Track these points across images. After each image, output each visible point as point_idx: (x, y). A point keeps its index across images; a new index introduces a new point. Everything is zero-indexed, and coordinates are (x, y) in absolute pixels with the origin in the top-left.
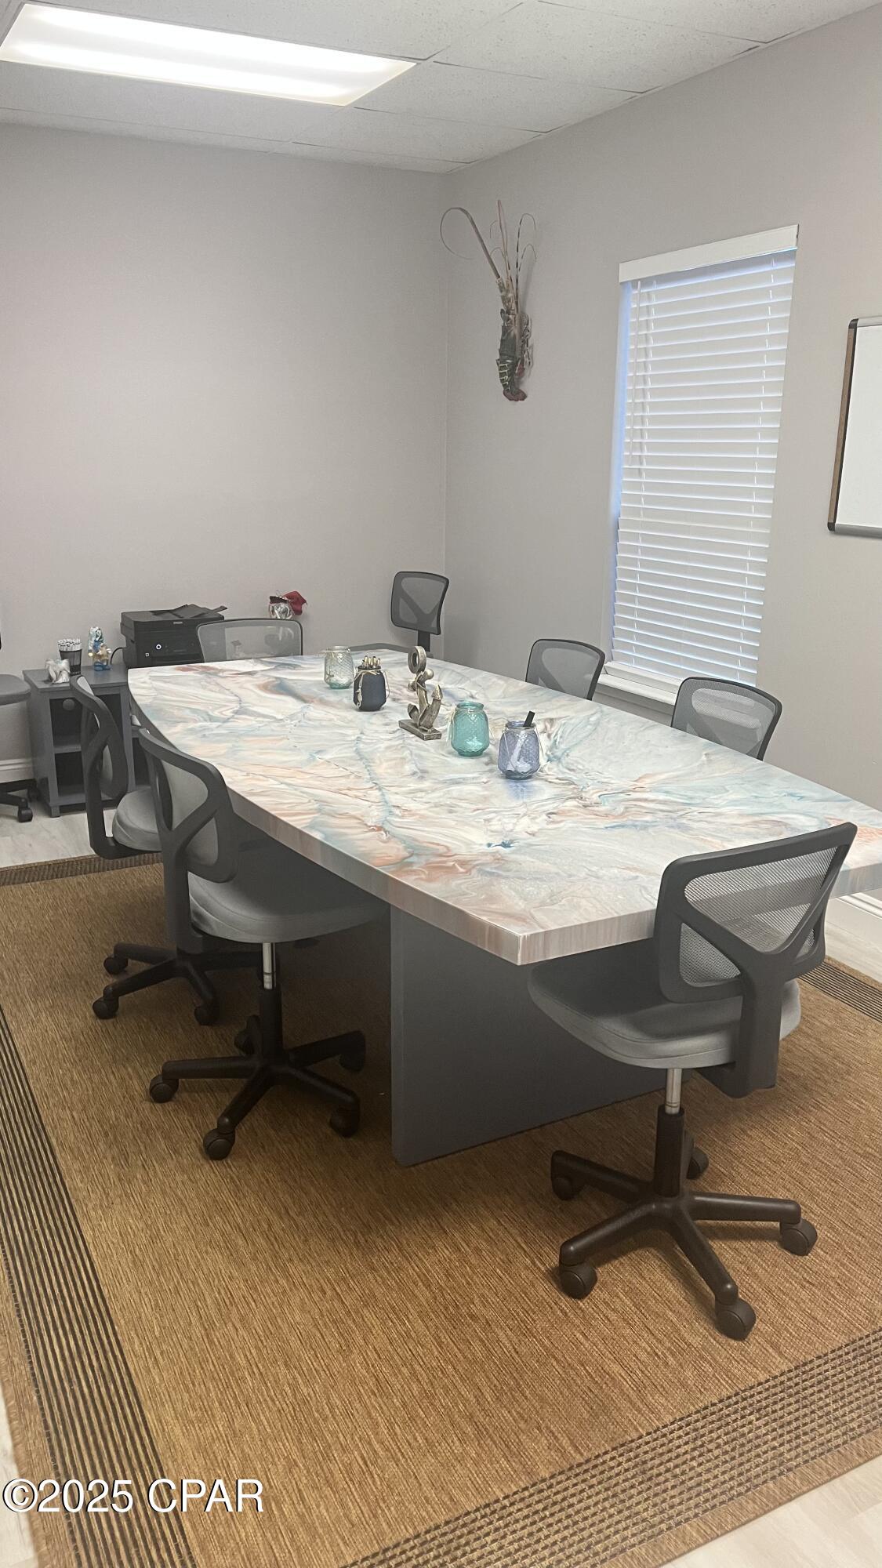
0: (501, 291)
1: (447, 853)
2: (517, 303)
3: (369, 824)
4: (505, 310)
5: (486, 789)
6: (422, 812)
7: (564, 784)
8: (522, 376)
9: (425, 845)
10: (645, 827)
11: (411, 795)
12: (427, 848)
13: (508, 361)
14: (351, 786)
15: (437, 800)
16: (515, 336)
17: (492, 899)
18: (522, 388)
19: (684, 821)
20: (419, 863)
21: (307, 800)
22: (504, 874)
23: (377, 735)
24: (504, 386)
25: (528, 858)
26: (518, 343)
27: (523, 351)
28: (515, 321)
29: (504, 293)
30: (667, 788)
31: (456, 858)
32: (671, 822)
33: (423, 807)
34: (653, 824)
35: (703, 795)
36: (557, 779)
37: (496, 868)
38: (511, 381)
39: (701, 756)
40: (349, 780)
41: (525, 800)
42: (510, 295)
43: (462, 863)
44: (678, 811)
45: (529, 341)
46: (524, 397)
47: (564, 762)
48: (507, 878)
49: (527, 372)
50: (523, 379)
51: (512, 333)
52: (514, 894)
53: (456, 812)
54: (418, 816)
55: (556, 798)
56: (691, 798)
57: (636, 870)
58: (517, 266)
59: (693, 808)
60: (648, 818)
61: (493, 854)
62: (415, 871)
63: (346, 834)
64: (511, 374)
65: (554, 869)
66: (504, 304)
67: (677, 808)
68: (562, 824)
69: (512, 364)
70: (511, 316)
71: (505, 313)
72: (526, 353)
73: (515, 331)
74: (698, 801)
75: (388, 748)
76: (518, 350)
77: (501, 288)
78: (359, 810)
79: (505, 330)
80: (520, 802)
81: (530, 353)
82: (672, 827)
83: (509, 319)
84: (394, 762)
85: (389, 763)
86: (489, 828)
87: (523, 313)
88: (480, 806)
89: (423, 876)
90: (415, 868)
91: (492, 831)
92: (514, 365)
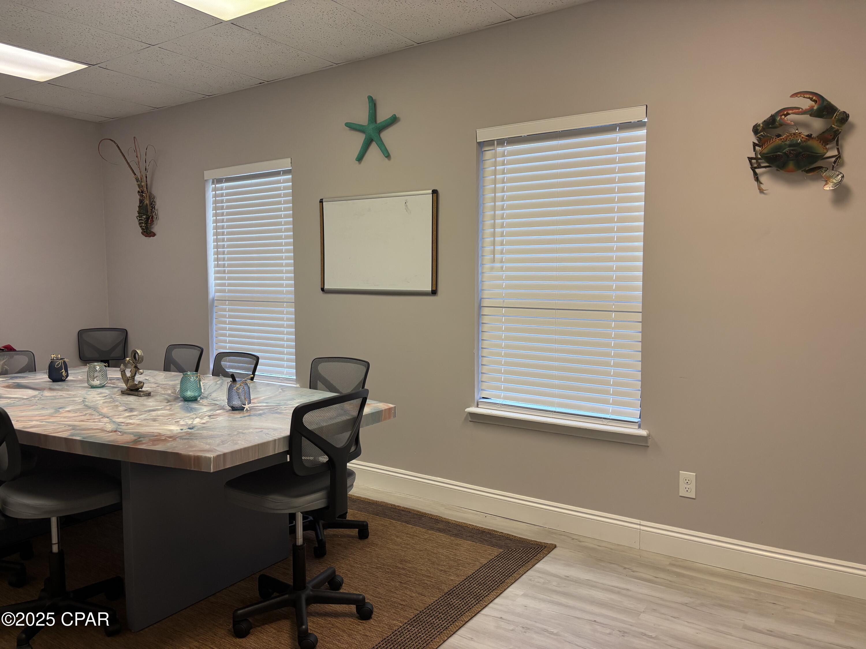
0: (137, 182)
1: (160, 435)
2: (147, 188)
3: (108, 430)
4: (140, 191)
5: (171, 411)
6: (138, 423)
7: (214, 405)
8: (153, 225)
9: (145, 434)
10: (260, 415)
11: (129, 418)
12: (148, 435)
13: (144, 217)
14: (89, 418)
15: (145, 418)
16: (147, 204)
17: (191, 447)
18: (153, 230)
19: (278, 411)
20: (145, 440)
21: (63, 426)
22: (195, 438)
23: (95, 398)
24: (143, 229)
25: (205, 432)
26: (149, 208)
27: (152, 212)
28: (146, 197)
29: (139, 183)
30: (266, 401)
31: (166, 436)
32: (272, 412)
33: (137, 421)
34: (264, 413)
35: (285, 402)
36: (208, 404)
37: (189, 437)
38: (147, 228)
39: (279, 389)
40: (86, 416)
41: (194, 413)
42: (143, 184)
43: (170, 437)
44: (274, 408)
45: (155, 207)
46: (154, 235)
47: (209, 398)
48: (196, 439)
49: (155, 222)
50: (153, 226)
51: (145, 203)
52: (202, 444)
53: (158, 421)
54: (135, 425)
55: (211, 410)
56: (279, 403)
57: (261, 428)
58: (146, 170)
59: (282, 406)
60: (261, 412)
61: (185, 432)
62: (144, 443)
63: (95, 436)
64: (146, 223)
65: (220, 433)
66: (139, 188)
67: (273, 407)
68: (218, 419)
69: (146, 218)
70: (144, 194)
71: (141, 193)
72: (154, 213)
73: (147, 202)
74: (282, 404)
75: (104, 403)
76: (149, 210)
77: (137, 180)
78: (98, 426)
79: (141, 201)
80: (192, 414)
81: (156, 212)
82: (273, 413)
83: (143, 196)
84: (112, 407)
85: (108, 408)
86: (179, 424)
87: (151, 193)
88: (170, 417)
89: (150, 444)
90: (143, 442)
91: (181, 425)
92: (148, 219)
